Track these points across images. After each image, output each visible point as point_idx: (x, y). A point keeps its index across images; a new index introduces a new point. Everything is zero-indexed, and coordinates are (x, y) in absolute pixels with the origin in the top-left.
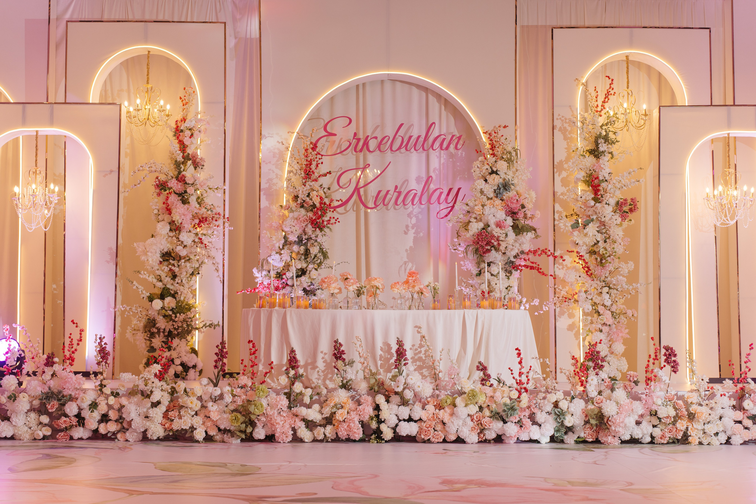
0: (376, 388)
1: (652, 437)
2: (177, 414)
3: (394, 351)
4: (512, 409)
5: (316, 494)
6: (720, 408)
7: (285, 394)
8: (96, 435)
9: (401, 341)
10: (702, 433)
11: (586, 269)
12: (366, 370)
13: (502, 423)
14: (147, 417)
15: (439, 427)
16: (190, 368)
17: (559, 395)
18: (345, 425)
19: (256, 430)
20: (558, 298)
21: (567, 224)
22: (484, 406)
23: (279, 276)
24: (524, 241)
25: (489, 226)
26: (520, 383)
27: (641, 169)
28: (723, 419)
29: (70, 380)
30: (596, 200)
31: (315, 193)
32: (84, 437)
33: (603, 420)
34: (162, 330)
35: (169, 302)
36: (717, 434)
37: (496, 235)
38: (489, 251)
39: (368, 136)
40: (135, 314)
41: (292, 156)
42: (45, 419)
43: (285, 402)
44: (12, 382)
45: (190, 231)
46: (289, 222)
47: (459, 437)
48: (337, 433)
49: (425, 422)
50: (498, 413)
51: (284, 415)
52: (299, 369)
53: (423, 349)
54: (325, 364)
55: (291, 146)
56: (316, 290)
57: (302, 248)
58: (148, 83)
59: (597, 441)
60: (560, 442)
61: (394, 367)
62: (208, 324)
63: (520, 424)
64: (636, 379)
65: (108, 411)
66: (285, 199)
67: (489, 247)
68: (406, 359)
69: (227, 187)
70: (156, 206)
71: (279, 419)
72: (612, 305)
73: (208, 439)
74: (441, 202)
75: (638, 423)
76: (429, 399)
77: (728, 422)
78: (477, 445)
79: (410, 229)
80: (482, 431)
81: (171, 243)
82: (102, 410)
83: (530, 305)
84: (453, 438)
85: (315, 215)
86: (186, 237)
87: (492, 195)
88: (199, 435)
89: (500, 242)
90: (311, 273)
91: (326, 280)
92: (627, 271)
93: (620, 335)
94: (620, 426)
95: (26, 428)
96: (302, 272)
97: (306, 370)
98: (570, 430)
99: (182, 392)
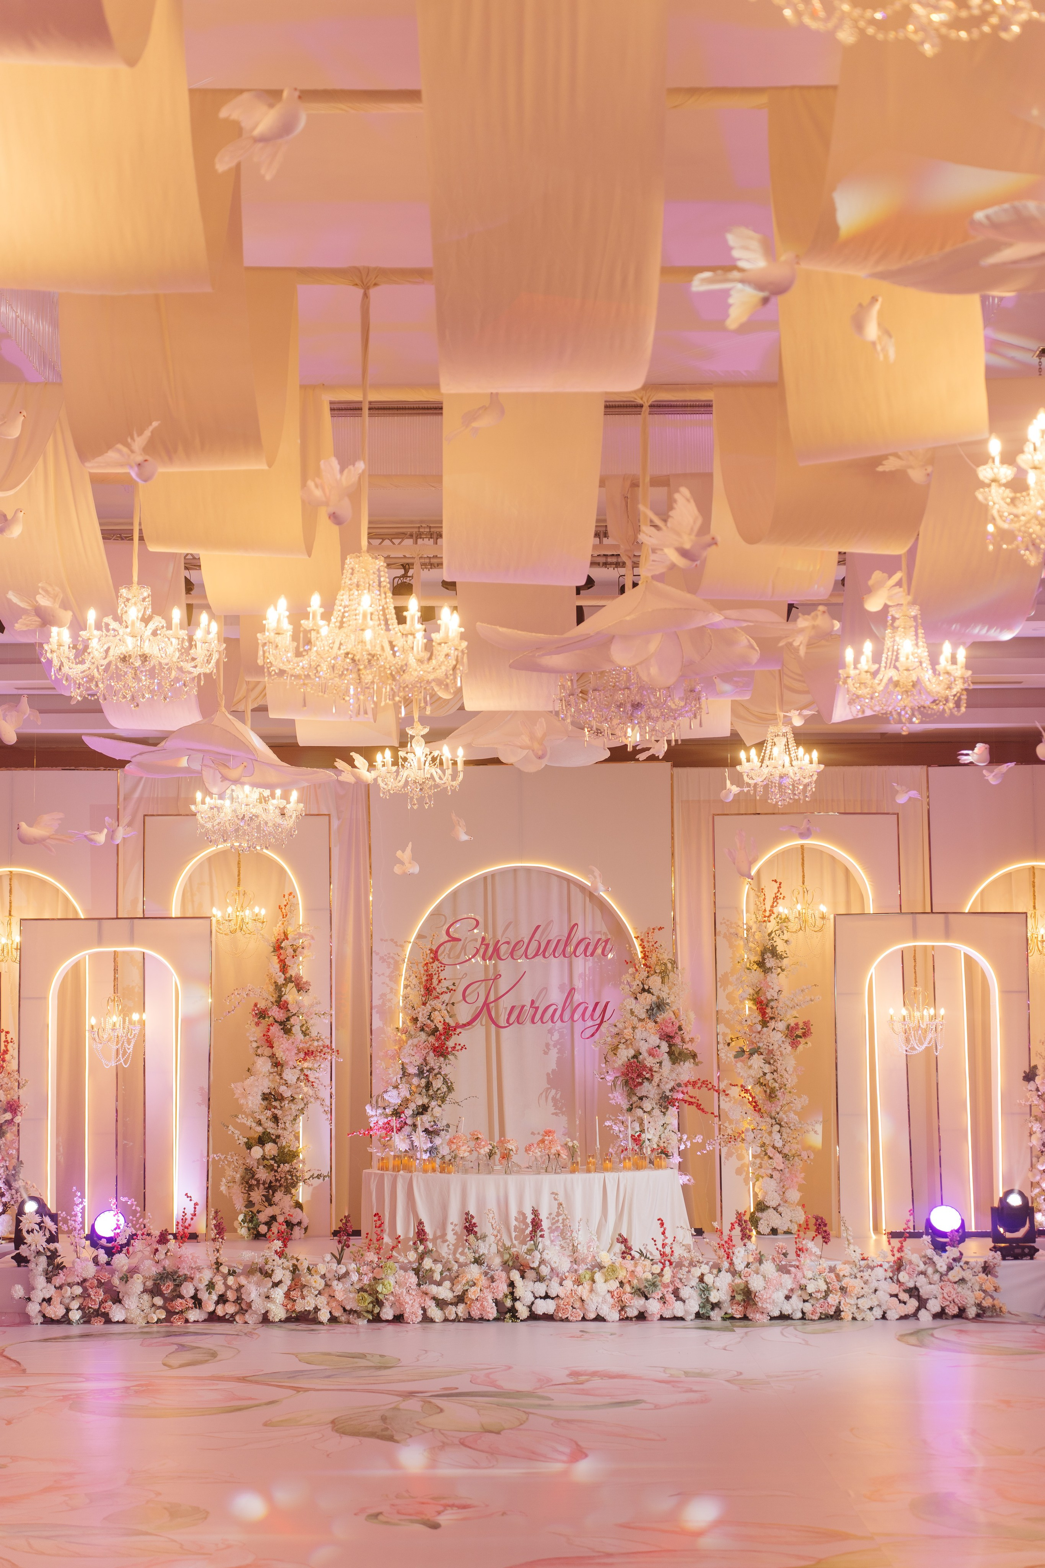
0: (511, 1264)
1: (803, 1313)
2: (299, 1293)
3: (529, 1220)
4: (654, 1285)
5: (457, 1388)
6: (874, 1281)
7: (414, 1269)
8: (212, 1317)
9: (537, 1211)
10: (855, 1307)
11: (754, 1104)
12: (499, 1243)
13: (644, 1299)
14: (268, 1297)
15: (578, 1305)
16: (295, 1225)
17: (705, 1269)
18: (478, 1304)
19: (384, 1310)
20: (723, 1135)
21: (729, 1055)
22: (625, 1281)
23: (397, 1113)
24: (681, 1071)
25: (641, 1054)
26: (663, 1255)
27: (815, 985)
28: (877, 1292)
29: (186, 1259)
30: (764, 1024)
31: (436, 1013)
32: (200, 1320)
33: (751, 1294)
34: (261, 1182)
35: (270, 1149)
36: (871, 1309)
37: (648, 1065)
38: (641, 1084)
39: (498, 941)
40: (230, 1163)
41: (409, 968)
42: (159, 1301)
43: (414, 1279)
44: (124, 1262)
45: (295, 1067)
46: (407, 1050)
47: (598, 1315)
48: (469, 1313)
49: (562, 1299)
50: (639, 1290)
51: (414, 1293)
52: (428, 1242)
53: (560, 1218)
54: (455, 1237)
55: (407, 957)
56: (440, 1130)
57: (423, 1081)
58: (239, 885)
59: (745, 1318)
60: (706, 1319)
61: (529, 1239)
62: (315, 1175)
63: (663, 1299)
64: (784, 1251)
65: (226, 1291)
66: (401, 1020)
67: (640, 1080)
68: (542, 1230)
69: (333, 1013)
70: (254, 1037)
71: (407, 1298)
72: (784, 1145)
73: (333, 1320)
74: (586, 1019)
75: (788, 1298)
76: (567, 1274)
77: (882, 1295)
78: (618, 1324)
79: (551, 1047)
80: (623, 1308)
81: (273, 1081)
82: (219, 1291)
83: (692, 1143)
84: (592, 1316)
85: (437, 1040)
86: (290, 1075)
87: (643, 1016)
88: (324, 1316)
89: (653, 1073)
90: (434, 1110)
91: (455, 1141)
92: (800, 1106)
93: (795, 1180)
94: (767, 1303)
95: (139, 1311)
96: (423, 1109)
97: (435, 1245)
98: (715, 1306)
99: (305, 1271)
